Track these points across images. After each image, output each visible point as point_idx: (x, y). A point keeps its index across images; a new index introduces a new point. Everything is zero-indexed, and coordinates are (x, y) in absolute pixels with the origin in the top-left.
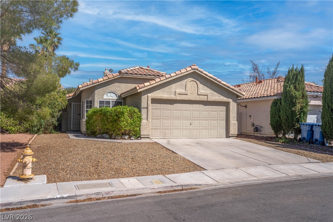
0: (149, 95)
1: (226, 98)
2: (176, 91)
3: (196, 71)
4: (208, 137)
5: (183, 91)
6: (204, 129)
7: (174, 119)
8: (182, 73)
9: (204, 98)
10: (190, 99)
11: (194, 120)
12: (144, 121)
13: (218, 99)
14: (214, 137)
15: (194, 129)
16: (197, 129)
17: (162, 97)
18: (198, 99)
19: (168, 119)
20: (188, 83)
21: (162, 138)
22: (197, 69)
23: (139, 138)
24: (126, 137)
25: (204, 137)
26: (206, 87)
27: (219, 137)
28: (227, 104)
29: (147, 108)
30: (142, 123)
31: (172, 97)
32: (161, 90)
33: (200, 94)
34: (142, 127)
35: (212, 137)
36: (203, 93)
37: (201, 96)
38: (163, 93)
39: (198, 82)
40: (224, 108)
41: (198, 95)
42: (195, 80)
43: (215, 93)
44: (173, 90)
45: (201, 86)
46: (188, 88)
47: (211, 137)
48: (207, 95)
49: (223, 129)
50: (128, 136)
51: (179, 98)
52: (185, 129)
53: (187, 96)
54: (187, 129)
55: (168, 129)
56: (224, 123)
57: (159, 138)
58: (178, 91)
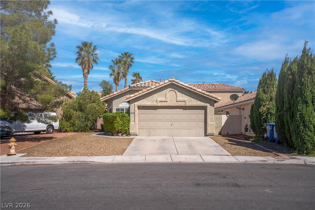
0: (136, 103)
1: (203, 103)
2: (157, 99)
3: (173, 82)
4: (187, 135)
5: (163, 99)
6: (184, 129)
7: (157, 121)
8: (160, 85)
9: (183, 104)
10: (170, 105)
11: (175, 121)
12: (132, 123)
13: (195, 104)
14: (193, 136)
15: (175, 128)
16: (177, 129)
17: (146, 104)
18: (177, 105)
19: (152, 121)
20: (167, 92)
21: (148, 135)
22: (174, 81)
23: (129, 135)
24: (120, 134)
25: (184, 135)
26: (184, 95)
27: (198, 135)
28: (205, 108)
29: (134, 113)
30: (130, 124)
31: (155, 104)
32: (145, 99)
33: (179, 101)
34: (130, 127)
35: (192, 135)
36: (181, 100)
37: (180, 102)
38: (147, 101)
39: (177, 91)
40: (203, 111)
41: (177, 101)
42: (173, 90)
43: (193, 99)
44: (155, 99)
45: (179, 94)
46: (167, 97)
47: (190, 135)
48: (185, 101)
49: (202, 129)
50: (121, 134)
51: (159, 104)
52: (167, 128)
53: (167, 103)
54: (168, 128)
55: (152, 128)
56: (203, 124)
57: (145, 135)
58: (159, 99)
